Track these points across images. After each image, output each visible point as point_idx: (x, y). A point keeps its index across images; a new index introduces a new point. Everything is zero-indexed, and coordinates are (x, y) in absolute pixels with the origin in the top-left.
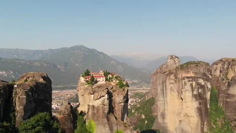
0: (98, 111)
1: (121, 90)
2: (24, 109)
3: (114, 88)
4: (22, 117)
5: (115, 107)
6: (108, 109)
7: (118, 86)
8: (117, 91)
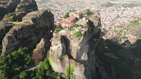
0: (54, 53)
1: (77, 39)
2: (6, 48)
3: (71, 37)
4: (4, 53)
5: (72, 50)
6: (61, 54)
7: (75, 36)
8: (74, 39)
